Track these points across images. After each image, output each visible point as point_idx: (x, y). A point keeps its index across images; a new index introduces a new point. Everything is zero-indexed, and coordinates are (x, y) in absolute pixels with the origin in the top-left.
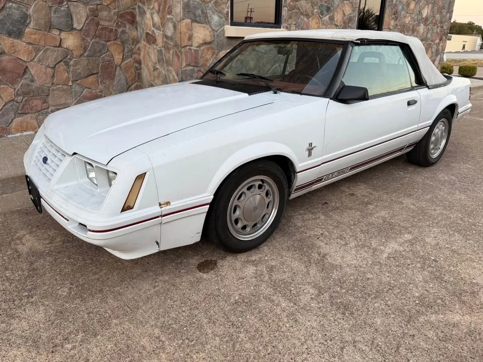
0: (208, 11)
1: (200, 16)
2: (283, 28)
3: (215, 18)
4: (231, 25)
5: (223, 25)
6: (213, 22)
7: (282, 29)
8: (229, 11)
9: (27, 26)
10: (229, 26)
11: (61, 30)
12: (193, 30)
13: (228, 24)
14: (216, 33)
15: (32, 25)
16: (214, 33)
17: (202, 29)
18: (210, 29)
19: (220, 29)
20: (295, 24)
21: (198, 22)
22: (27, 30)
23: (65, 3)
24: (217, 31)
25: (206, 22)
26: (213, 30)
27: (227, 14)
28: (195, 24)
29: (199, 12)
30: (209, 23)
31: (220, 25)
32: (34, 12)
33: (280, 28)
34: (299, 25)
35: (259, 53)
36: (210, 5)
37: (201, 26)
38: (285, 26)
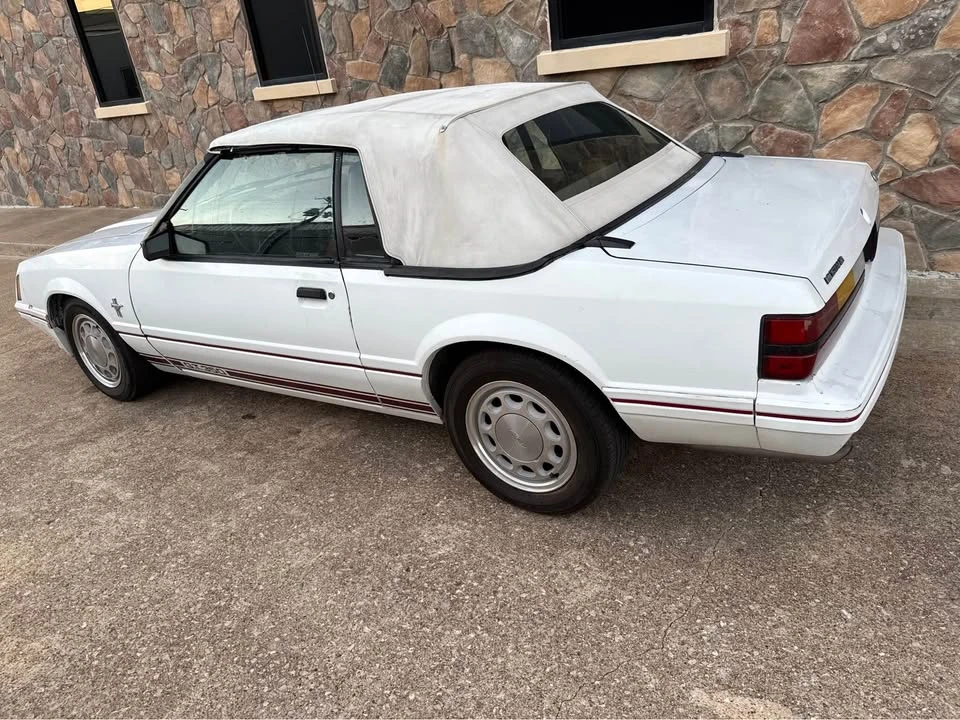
0: (499, 31)
1: (483, 45)
2: (721, 27)
3: (517, 41)
4: (553, 50)
5: (537, 52)
6: (511, 51)
7: (716, 31)
8: (548, 20)
9: (407, 72)
10: (550, 53)
11: (441, 73)
12: (475, 71)
13: (546, 49)
14: (521, 72)
15: (411, 71)
16: (516, 71)
17: (491, 67)
18: (508, 65)
19: (529, 61)
20: (777, 8)
21: (482, 56)
22: (408, 77)
23: (446, 31)
24: (522, 66)
25: (498, 54)
26: (512, 65)
27: (543, 26)
28: (477, 61)
29: (481, 36)
30: (503, 54)
31: (529, 53)
32: (413, 52)
33: (711, 29)
34: (795, 8)
35: (637, 101)
36: (503, 18)
37: (489, 63)
38: (728, 21)
